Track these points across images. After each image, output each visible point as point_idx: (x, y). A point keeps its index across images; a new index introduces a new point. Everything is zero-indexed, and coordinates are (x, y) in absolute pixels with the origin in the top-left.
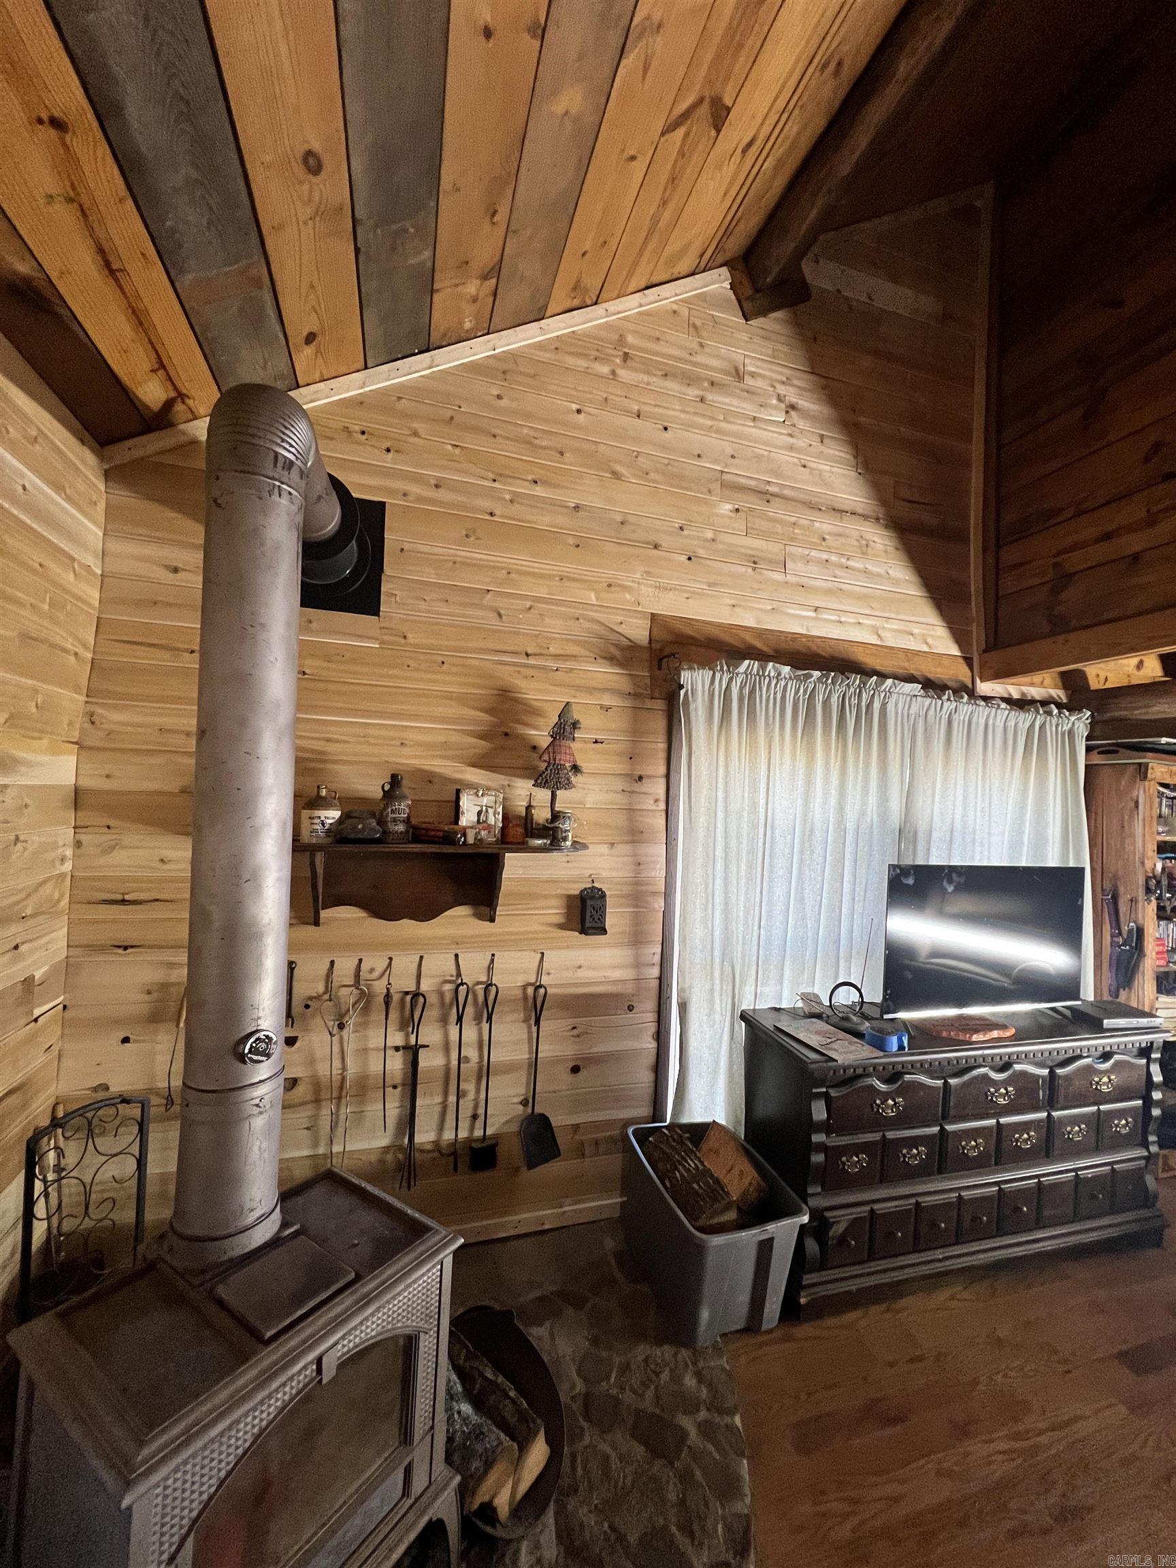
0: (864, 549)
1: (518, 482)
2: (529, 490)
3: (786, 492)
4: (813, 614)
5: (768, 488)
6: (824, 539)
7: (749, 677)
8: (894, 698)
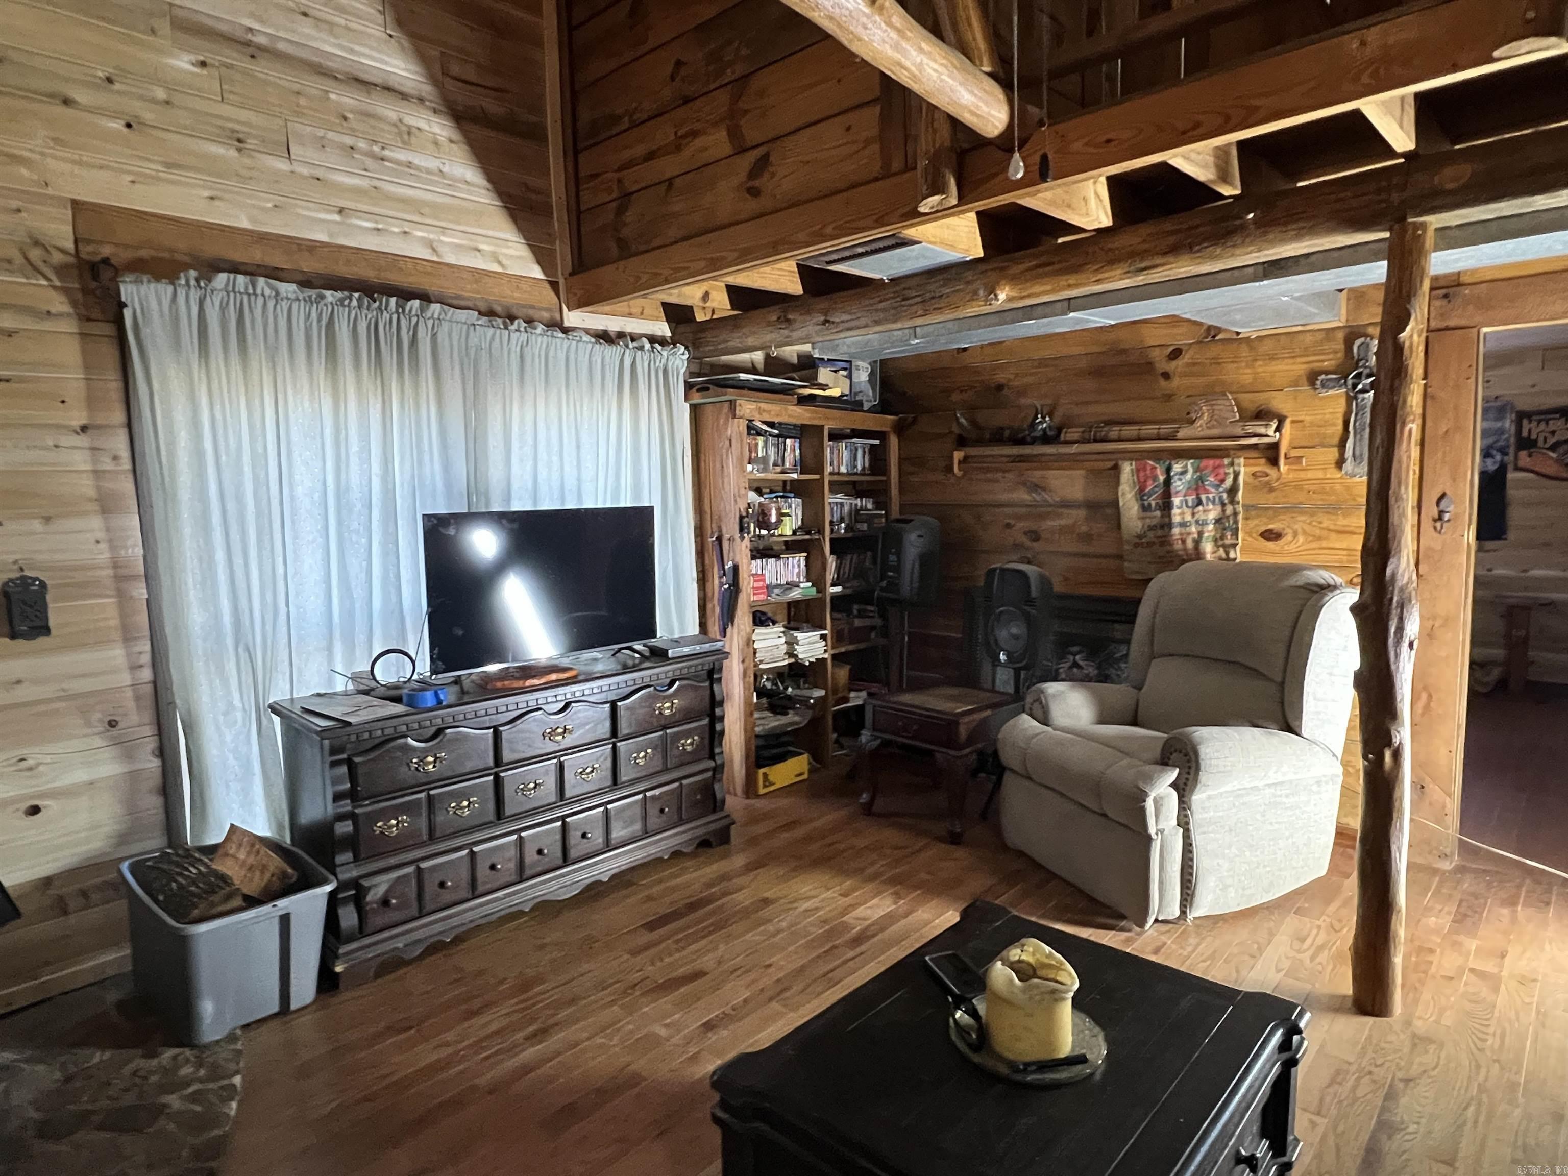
0: (406, 137)
3: (281, 46)
4: (337, 218)
5: (249, 36)
6: (345, 119)
7: (232, 295)
8: (445, 326)
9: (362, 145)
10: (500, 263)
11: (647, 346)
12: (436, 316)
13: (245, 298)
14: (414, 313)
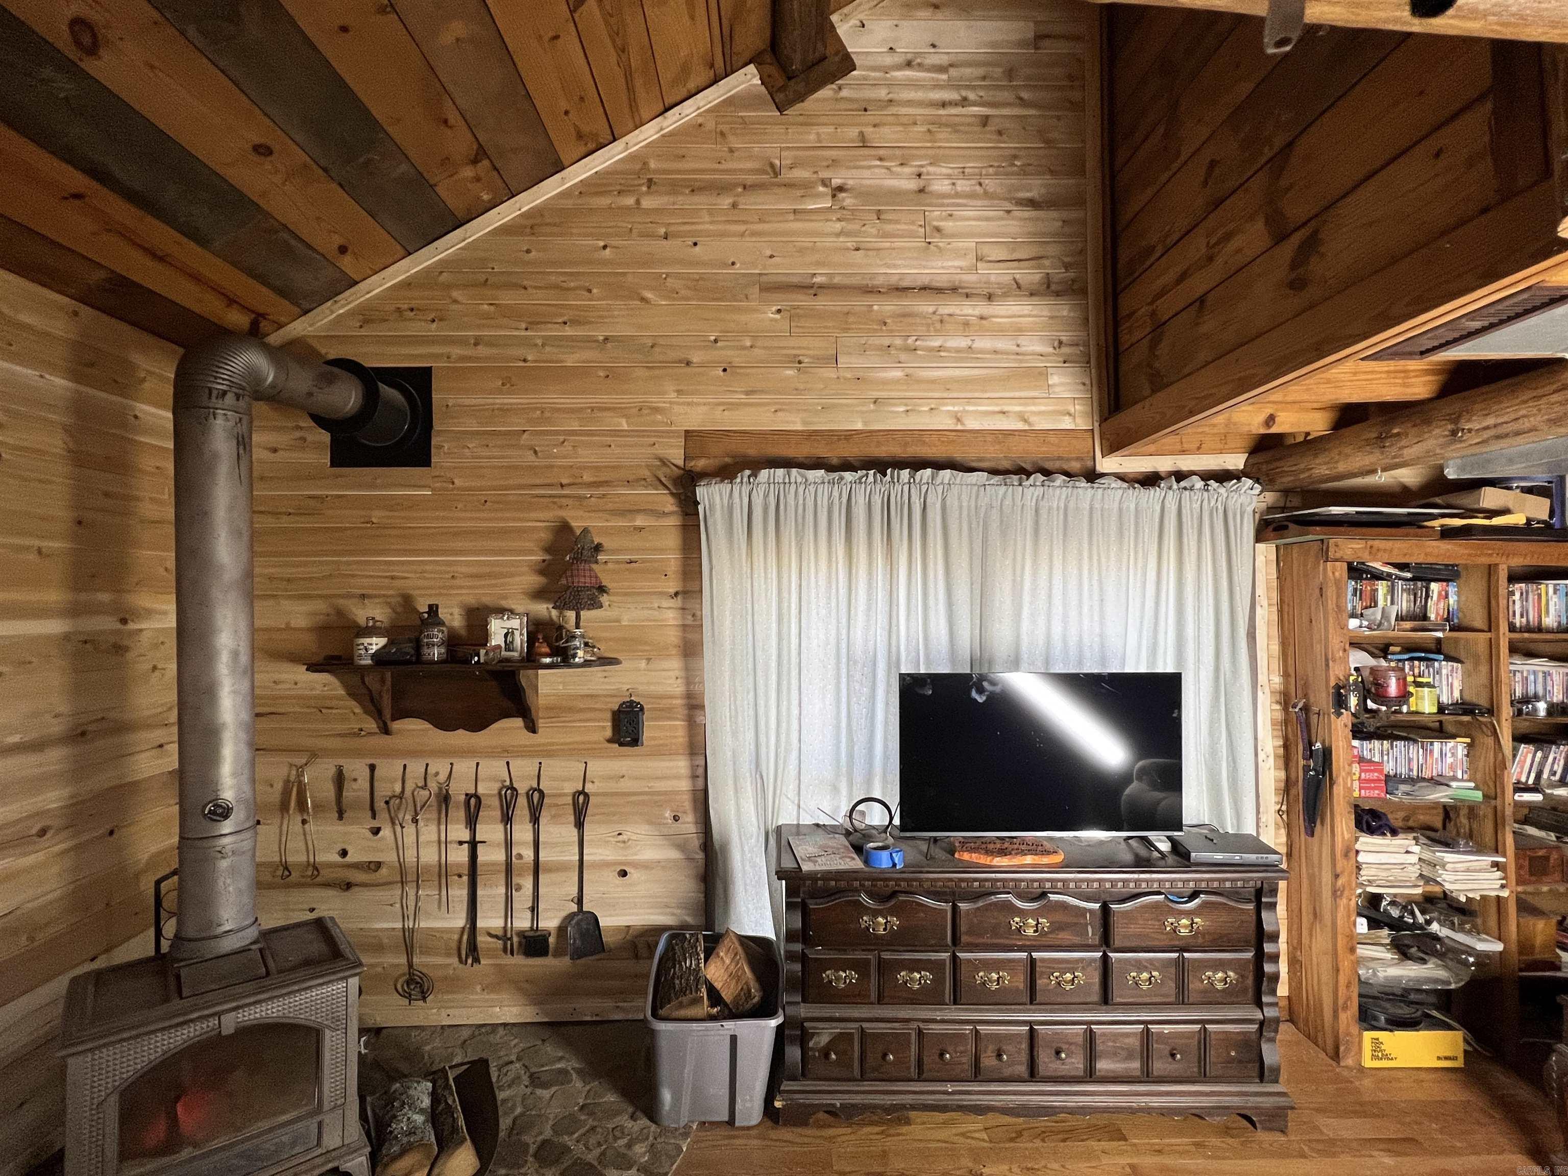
0: (939, 325)
1: (550, 326)
2: (559, 331)
3: (836, 280)
4: (872, 407)
5: (814, 280)
6: (885, 324)
7: (772, 486)
8: (955, 490)
9: (898, 342)
10: (1025, 421)
11: (1199, 484)
12: (946, 481)
13: (782, 486)
14: (924, 481)
